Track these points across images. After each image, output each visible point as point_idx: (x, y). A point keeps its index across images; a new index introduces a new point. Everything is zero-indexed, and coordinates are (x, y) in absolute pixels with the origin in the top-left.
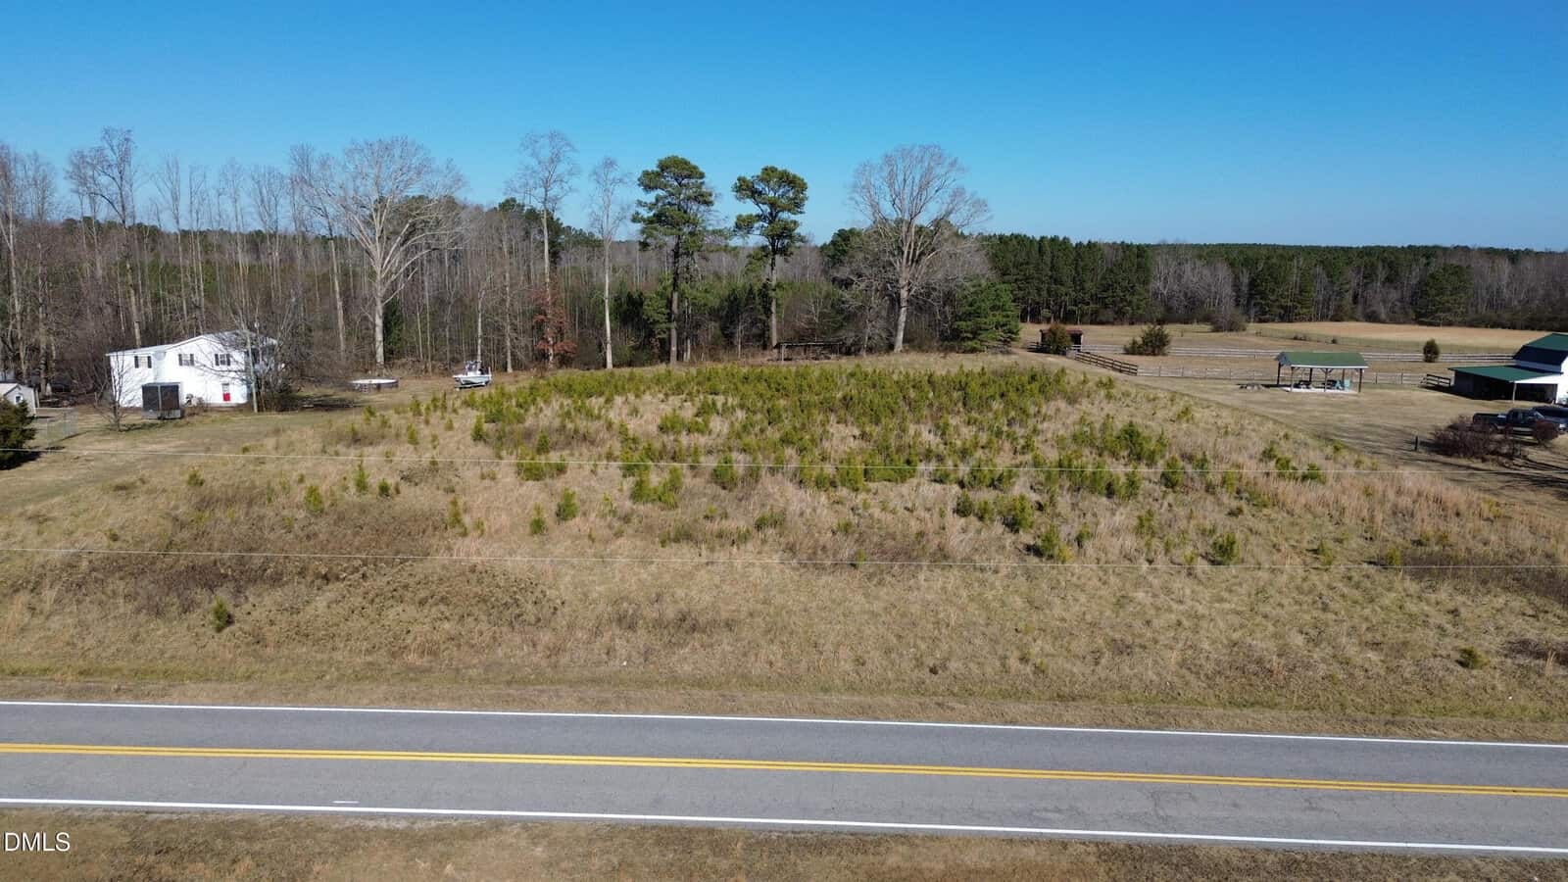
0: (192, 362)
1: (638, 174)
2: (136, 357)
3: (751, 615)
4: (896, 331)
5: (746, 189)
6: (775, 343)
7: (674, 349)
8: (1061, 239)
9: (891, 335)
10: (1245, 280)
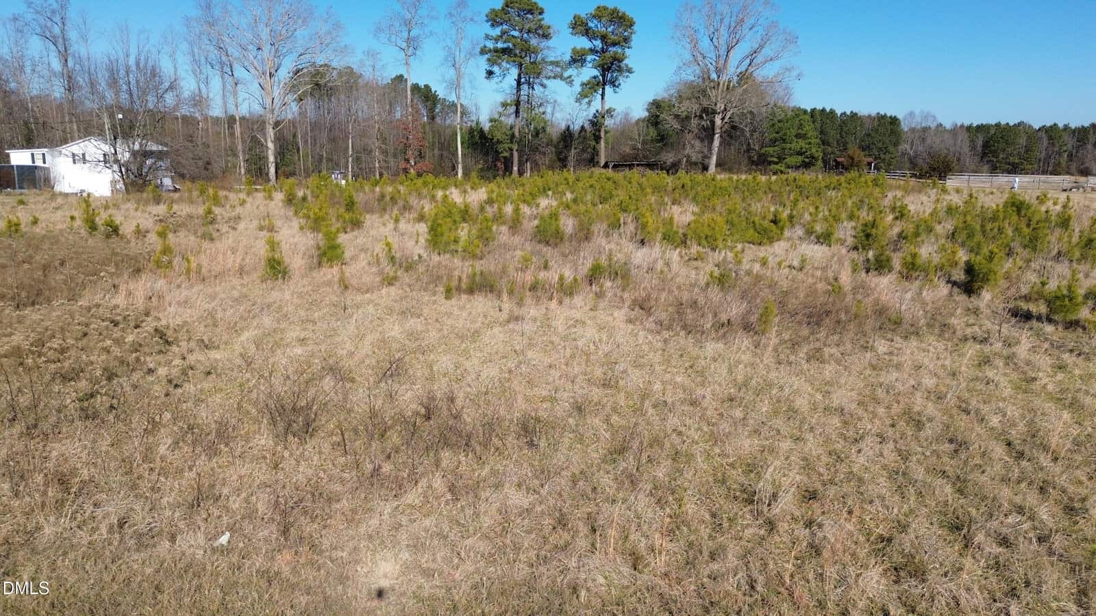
0: (84, 160)
1: (487, 11)
2: (33, 155)
3: (579, 409)
4: (711, 154)
5: (580, 26)
6: (602, 163)
7: (515, 169)
8: (828, 110)
9: (707, 157)
10: (980, 143)
